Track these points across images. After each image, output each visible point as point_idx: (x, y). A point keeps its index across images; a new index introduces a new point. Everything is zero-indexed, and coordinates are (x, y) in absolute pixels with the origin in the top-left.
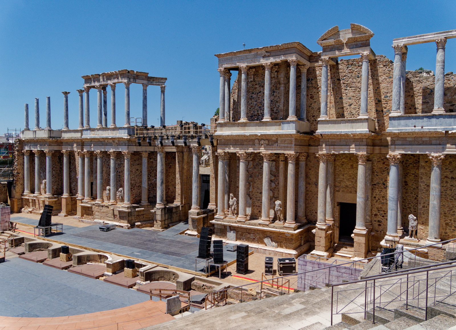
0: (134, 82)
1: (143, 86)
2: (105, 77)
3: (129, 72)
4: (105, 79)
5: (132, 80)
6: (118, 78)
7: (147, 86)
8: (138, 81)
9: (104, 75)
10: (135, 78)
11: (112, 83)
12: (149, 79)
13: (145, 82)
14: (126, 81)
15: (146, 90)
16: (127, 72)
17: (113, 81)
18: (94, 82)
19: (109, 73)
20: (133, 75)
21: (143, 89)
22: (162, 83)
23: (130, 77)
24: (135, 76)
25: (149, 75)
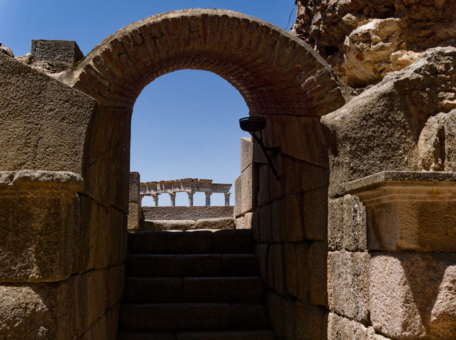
0: (198, 190)
1: (206, 194)
2: (163, 185)
3: (193, 180)
4: (164, 188)
5: (195, 189)
6: (180, 188)
7: (211, 194)
8: (201, 189)
9: (162, 183)
10: (198, 186)
11: (172, 193)
12: (213, 187)
13: (209, 190)
14: (190, 191)
15: (209, 199)
16: (191, 180)
17: (174, 190)
18: (150, 190)
19: (169, 181)
20: (197, 184)
21: (206, 198)
22: (227, 190)
23: (193, 186)
24: (198, 184)
25: (213, 182)
